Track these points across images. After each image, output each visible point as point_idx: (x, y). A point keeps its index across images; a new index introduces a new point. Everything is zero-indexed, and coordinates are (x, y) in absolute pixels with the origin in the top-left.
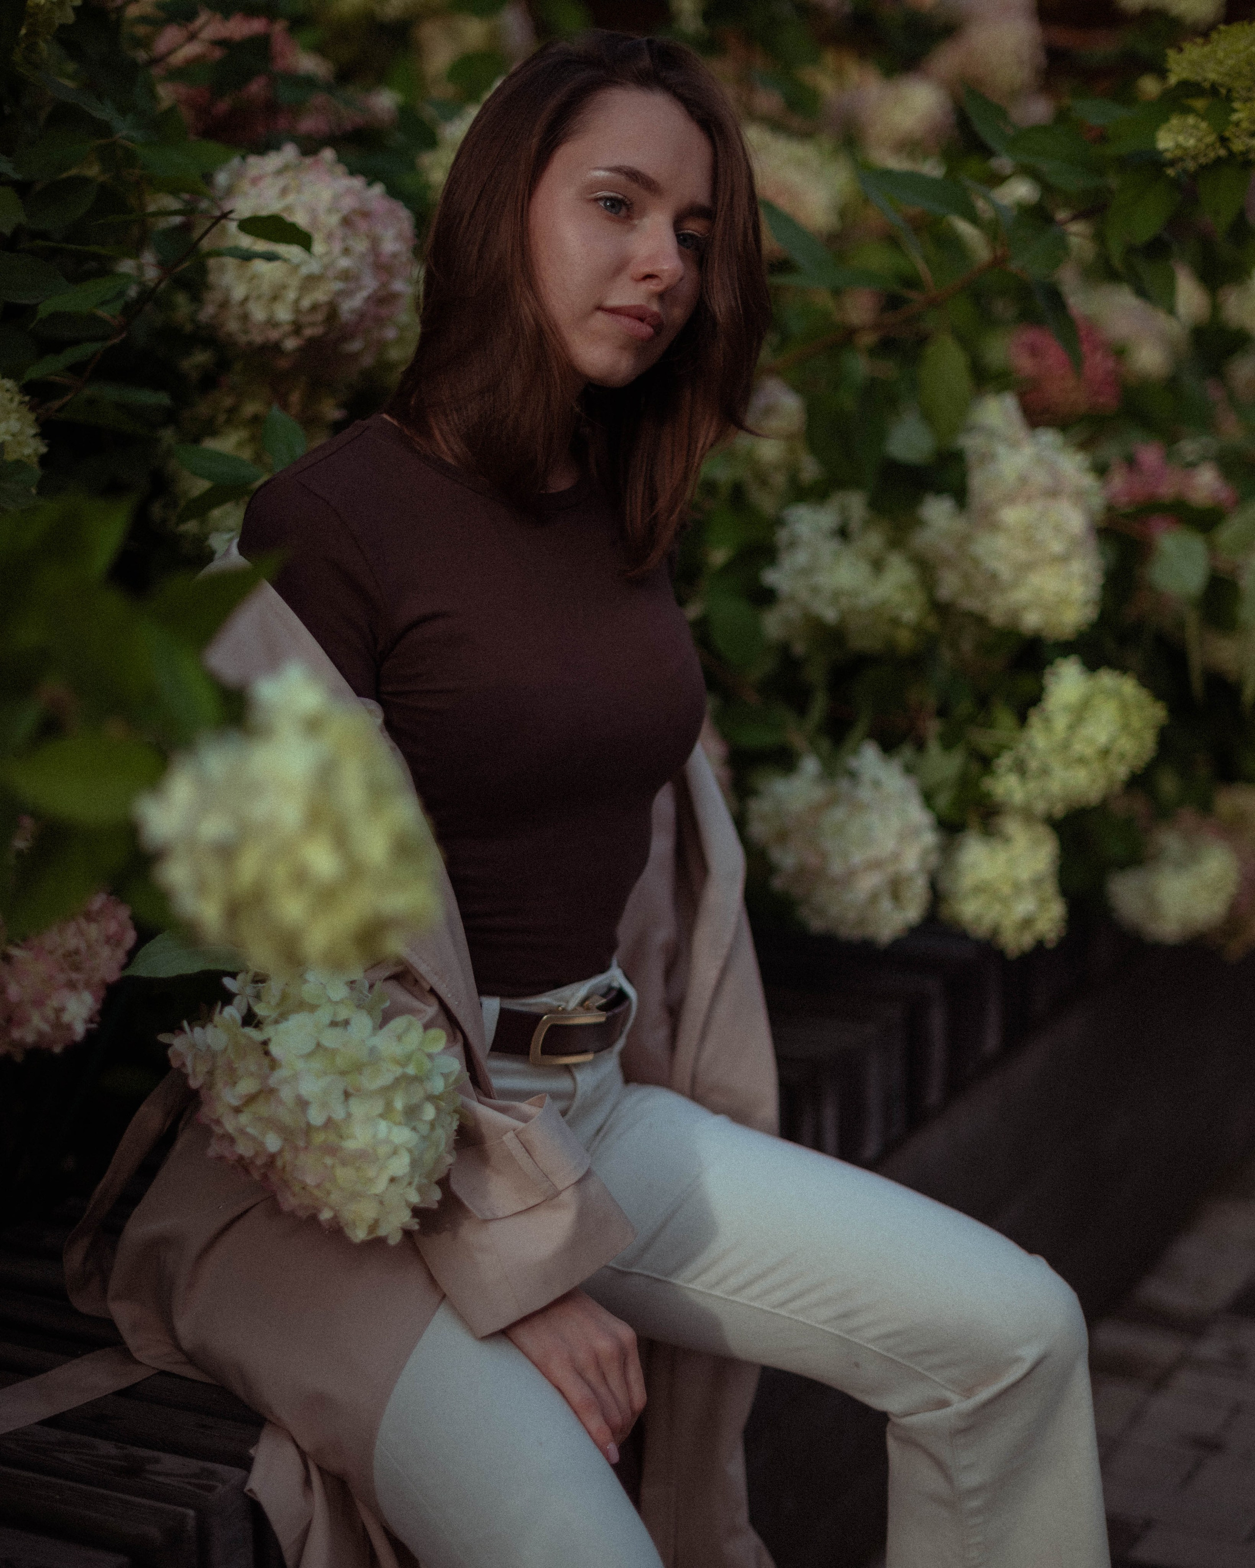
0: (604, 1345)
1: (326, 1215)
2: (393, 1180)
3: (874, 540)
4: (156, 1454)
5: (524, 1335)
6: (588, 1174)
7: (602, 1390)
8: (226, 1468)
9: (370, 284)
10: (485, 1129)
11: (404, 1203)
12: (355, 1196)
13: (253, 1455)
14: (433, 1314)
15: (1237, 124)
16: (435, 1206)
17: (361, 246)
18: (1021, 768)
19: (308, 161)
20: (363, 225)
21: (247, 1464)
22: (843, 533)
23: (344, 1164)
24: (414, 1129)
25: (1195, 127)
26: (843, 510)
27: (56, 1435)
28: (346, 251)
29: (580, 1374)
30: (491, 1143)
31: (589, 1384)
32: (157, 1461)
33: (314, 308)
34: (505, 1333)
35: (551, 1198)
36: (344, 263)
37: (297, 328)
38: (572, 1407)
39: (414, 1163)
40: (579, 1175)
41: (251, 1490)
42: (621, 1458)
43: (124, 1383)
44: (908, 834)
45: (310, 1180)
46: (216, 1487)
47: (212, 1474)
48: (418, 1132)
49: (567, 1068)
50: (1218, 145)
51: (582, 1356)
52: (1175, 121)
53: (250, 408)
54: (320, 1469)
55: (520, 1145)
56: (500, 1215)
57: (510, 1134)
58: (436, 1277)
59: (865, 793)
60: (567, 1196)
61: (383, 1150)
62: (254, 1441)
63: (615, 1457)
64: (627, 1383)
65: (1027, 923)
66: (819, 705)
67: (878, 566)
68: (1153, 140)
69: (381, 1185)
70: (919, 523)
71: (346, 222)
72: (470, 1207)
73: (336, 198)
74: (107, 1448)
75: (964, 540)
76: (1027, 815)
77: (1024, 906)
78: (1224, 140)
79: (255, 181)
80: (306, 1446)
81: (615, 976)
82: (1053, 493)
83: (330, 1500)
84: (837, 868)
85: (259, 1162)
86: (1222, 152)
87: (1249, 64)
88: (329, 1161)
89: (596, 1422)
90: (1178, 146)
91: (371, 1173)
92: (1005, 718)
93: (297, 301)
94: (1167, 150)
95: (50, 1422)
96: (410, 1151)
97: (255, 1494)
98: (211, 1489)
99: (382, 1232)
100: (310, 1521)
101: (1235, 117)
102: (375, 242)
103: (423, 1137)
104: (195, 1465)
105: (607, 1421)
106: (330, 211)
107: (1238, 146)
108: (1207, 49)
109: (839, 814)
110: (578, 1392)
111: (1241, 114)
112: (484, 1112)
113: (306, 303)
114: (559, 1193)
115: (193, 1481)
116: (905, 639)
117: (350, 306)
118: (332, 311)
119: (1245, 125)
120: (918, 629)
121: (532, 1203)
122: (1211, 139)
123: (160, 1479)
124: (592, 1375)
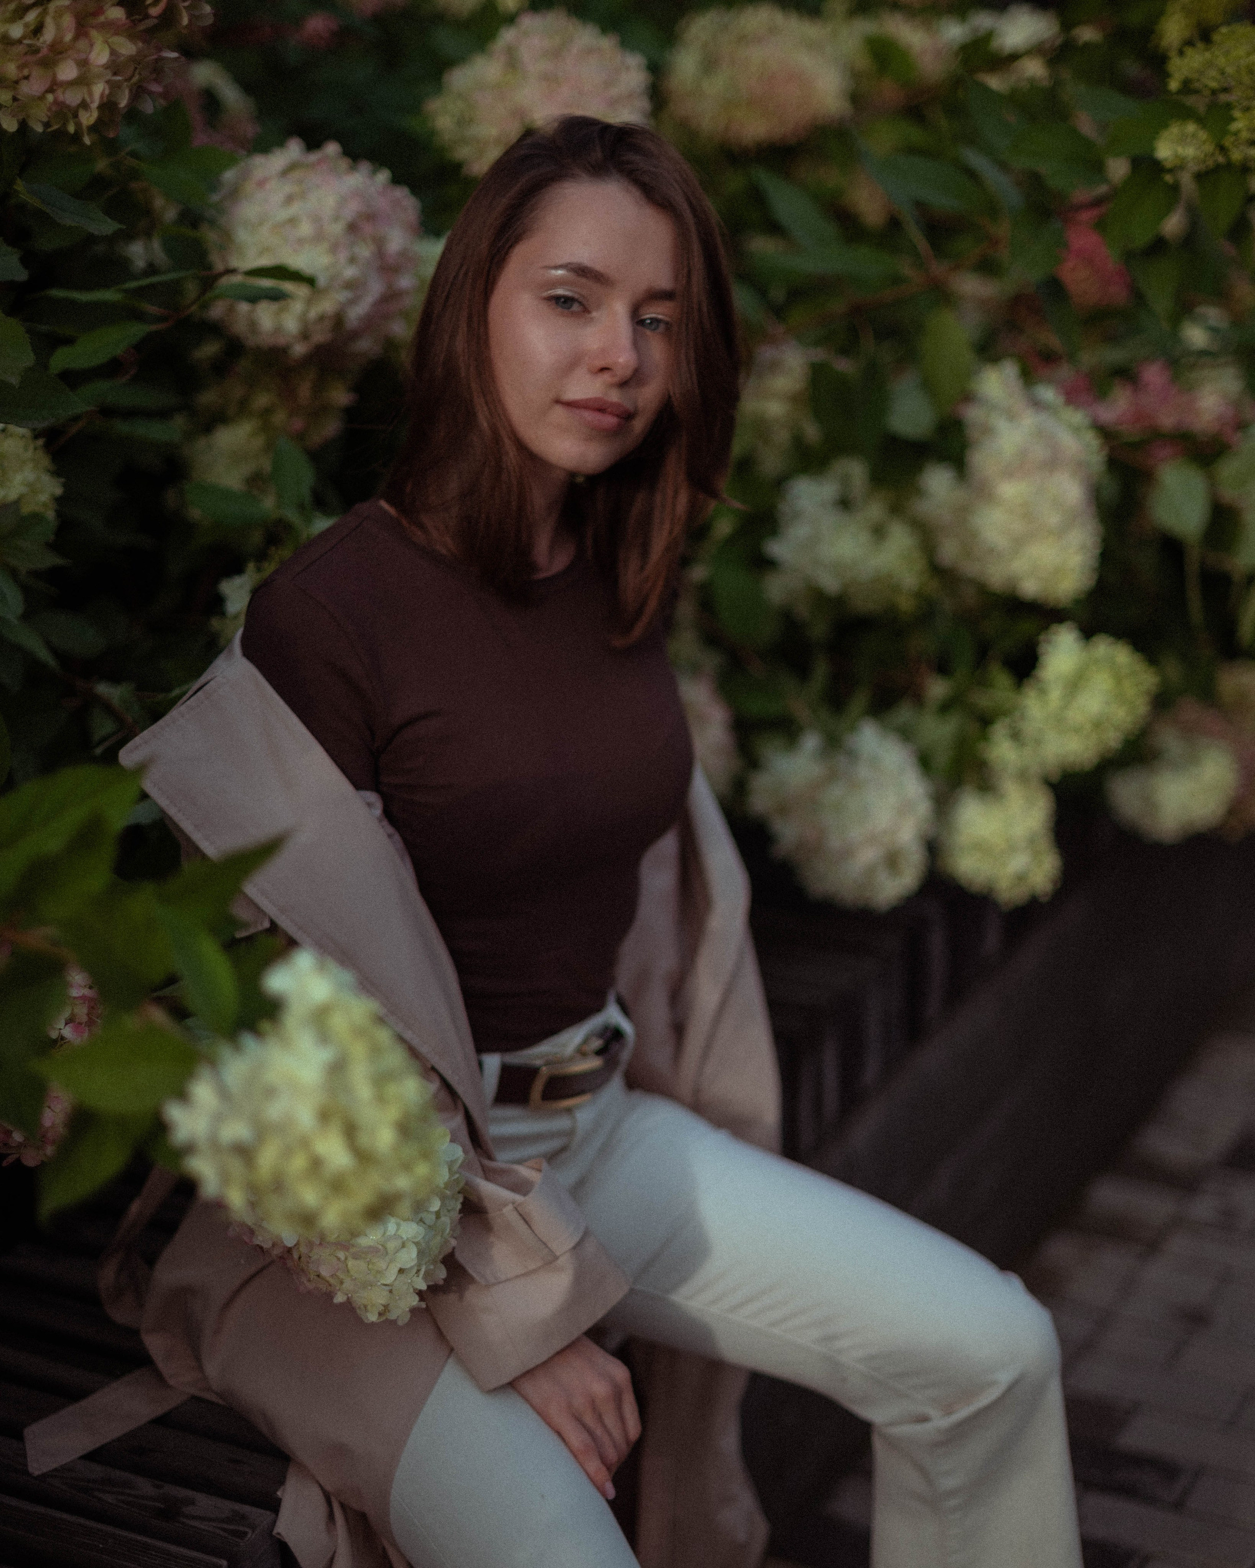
0: (600, 1389)
1: (339, 1298)
2: (401, 1271)
3: (875, 510)
4: (189, 1493)
5: (528, 1387)
6: (586, 1234)
7: (599, 1432)
8: (254, 1509)
9: (375, 289)
10: (487, 1204)
11: (412, 1290)
12: (367, 1285)
13: (281, 1497)
14: (443, 1366)
15: (1236, 133)
16: (441, 1282)
17: (365, 251)
18: (1016, 736)
19: (313, 157)
20: (368, 229)
21: (274, 1506)
22: (845, 504)
23: (356, 1257)
24: (421, 1221)
25: (1194, 136)
26: (845, 481)
27: (97, 1471)
28: (352, 260)
29: (578, 1419)
30: (492, 1214)
31: (585, 1426)
32: (192, 1502)
33: (321, 318)
34: (512, 1385)
35: (550, 1261)
36: (350, 272)
37: (305, 335)
38: (572, 1451)
39: (421, 1253)
40: (576, 1239)
41: (279, 1534)
42: (617, 1492)
43: (159, 1410)
44: (904, 809)
45: (325, 1272)
46: (246, 1533)
47: (243, 1517)
48: (424, 1223)
49: (569, 1111)
50: (1217, 152)
51: (579, 1402)
52: (1174, 130)
53: (262, 400)
54: (343, 1506)
55: (519, 1217)
56: (503, 1278)
57: (510, 1207)
58: (445, 1333)
59: (863, 771)
60: (566, 1261)
61: (391, 1245)
62: (281, 1482)
63: (611, 1492)
64: (622, 1419)
65: (1021, 878)
66: (821, 670)
67: (879, 532)
68: (1153, 149)
69: (391, 1276)
70: (919, 492)
71: (352, 228)
72: (474, 1275)
73: (343, 201)
74: (145, 1487)
75: (963, 512)
76: (1023, 776)
77: (1018, 862)
78: (1222, 149)
79: (261, 184)
80: (328, 1488)
81: (612, 1015)
82: (1052, 464)
83: (351, 1531)
84: (834, 842)
85: (276, 1252)
86: (1221, 159)
87: (1250, 72)
88: (341, 1255)
89: (594, 1465)
90: (1177, 156)
91: (382, 1265)
92: (1002, 679)
93: (305, 313)
94: (1166, 160)
95: (91, 1457)
96: (417, 1244)
97: (283, 1537)
98: (242, 1535)
99: (392, 1316)
100: (335, 1552)
101: (1235, 126)
102: (380, 243)
103: (429, 1226)
104: (228, 1506)
105: (603, 1459)
106: (336, 218)
107: (1236, 156)
108: (1208, 55)
109: (836, 792)
110: (576, 1438)
111: (1240, 124)
112: (489, 1190)
113: (313, 314)
114: (556, 1258)
115: (225, 1526)
116: (906, 605)
117: (356, 313)
118: (338, 320)
119: (1245, 135)
120: (919, 595)
121: (532, 1266)
122: (1209, 148)
123: (196, 1523)
124: (589, 1419)
